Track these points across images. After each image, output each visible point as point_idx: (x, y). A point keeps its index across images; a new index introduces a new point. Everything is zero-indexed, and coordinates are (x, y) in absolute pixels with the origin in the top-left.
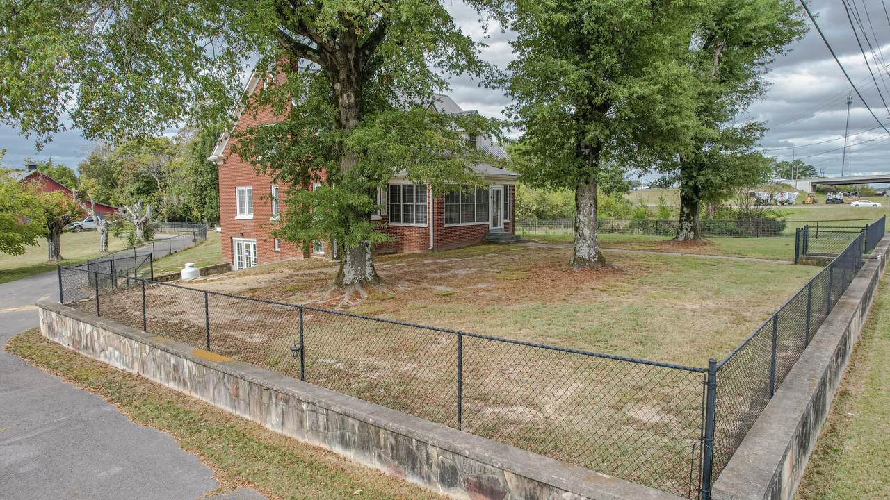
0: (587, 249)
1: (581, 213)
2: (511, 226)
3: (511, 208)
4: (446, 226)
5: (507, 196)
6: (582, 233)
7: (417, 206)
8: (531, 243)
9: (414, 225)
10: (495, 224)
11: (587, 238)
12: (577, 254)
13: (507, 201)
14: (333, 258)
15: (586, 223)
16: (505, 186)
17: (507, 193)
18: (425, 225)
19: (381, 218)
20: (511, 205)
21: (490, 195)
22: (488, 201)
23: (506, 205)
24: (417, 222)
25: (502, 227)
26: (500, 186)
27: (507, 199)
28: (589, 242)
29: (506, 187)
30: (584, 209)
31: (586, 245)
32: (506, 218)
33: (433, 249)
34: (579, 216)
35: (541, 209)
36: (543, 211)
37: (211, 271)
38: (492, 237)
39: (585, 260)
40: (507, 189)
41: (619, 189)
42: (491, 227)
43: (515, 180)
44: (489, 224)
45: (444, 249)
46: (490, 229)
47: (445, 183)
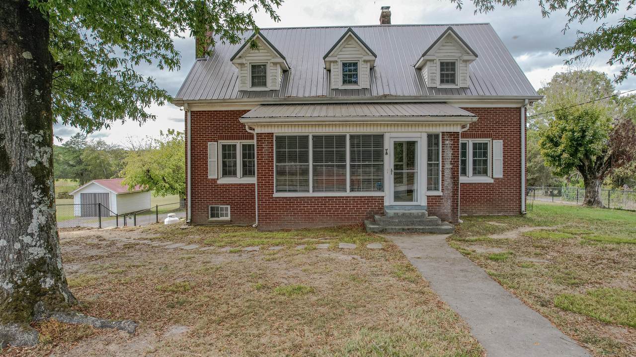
2: (447, 203)
3: (447, 172)
4: (276, 195)
5: (437, 150)
13: (436, 160)
16: (430, 135)
17: (437, 146)
20: (449, 166)
21: (385, 150)
22: (383, 162)
23: (434, 167)
25: (423, 202)
26: (414, 135)
27: (436, 156)
29: (433, 137)
32: (433, 187)
33: (256, 227)
40: (437, 139)
42: (389, 202)
44: (383, 197)
45: (271, 228)
46: (386, 203)
47: (273, 133)
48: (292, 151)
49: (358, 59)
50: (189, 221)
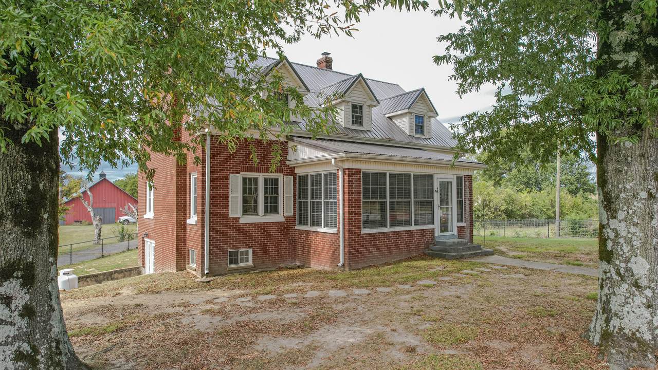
0: (647, 313)
1: (621, 215)
2: (468, 232)
3: (468, 207)
4: (364, 231)
5: (461, 190)
6: (628, 269)
7: (326, 203)
8: (495, 256)
9: (322, 229)
10: (444, 227)
11: (644, 282)
12: (615, 322)
13: (461, 197)
14: (203, 275)
15: (637, 243)
16: (457, 177)
17: (461, 186)
18: (334, 230)
19: (283, 220)
20: (468, 202)
21: (435, 188)
22: (433, 198)
23: (460, 203)
24: (326, 225)
25: (455, 232)
26: (450, 176)
27: (461, 194)
28: (648, 293)
29: (459, 179)
30: (629, 204)
31: (639, 300)
32: (460, 219)
33: (343, 266)
34: (614, 223)
35: (510, 209)
36: (511, 210)
37: (116, 276)
38: (438, 247)
39: (641, 342)
40: (461, 180)
41: (585, 191)
42: (437, 233)
43: (473, 169)
44: (434, 229)
45: (360, 266)
46: (436, 235)
47: (361, 169)
48: (374, 188)
49: (363, 103)
50: (206, 272)
